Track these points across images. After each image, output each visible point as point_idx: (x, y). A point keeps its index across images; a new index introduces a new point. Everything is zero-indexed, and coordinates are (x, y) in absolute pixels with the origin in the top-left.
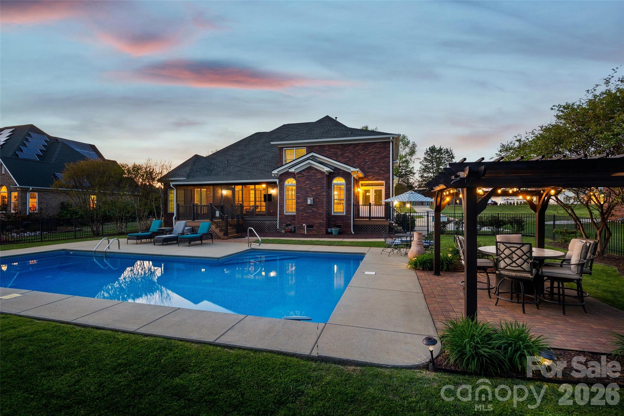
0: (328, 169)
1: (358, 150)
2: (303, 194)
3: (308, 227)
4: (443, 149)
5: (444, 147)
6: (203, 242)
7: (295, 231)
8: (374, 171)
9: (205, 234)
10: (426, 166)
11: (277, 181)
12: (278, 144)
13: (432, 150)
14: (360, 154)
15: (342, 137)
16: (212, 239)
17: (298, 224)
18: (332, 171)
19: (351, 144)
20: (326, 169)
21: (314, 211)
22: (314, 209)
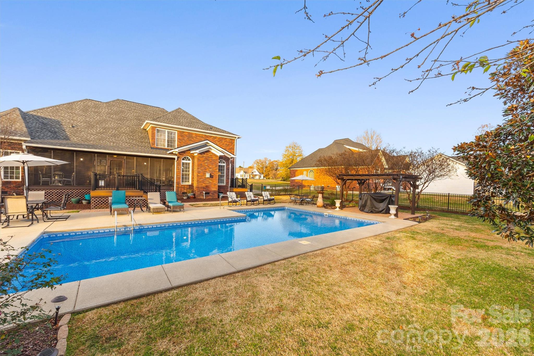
1: (216, 141)
2: (202, 170)
3: (206, 193)
11: (176, 157)
12: (152, 124)
19: (211, 137)
21: (210, 182)
22: (211, 181)
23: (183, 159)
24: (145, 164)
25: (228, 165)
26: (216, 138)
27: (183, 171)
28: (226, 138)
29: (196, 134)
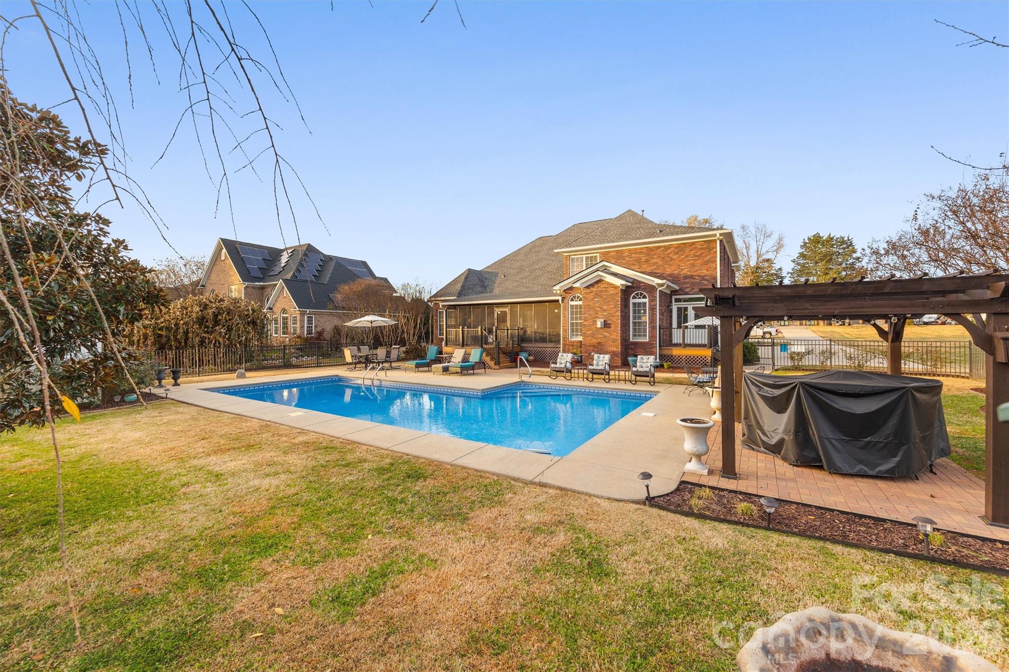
0: (624, 282)
1: (669, 254)
2: (591, 315)
4: (835, 238)
5: (837, 234)
6: (475, 371)
7: (581, 362)
8: (692, 281)
9: (476, 363)
10: (803, 266)
11: (560, 298)
12: (564, 252)
13: (816, 240)
14: (672, 259)
15: (646, 238)
16: (485, 368)
17: (586, 352)
18: (630, 284)
19: (659, 247)
20: (619, 282)
21: (605, 337)
22: (606, 334)
23: (572, 300)
24: (556, 311)
25: (652, 300)
26: (670, 248)
27: (572, 319)
28: (694, 243)
29: (630, 250)
